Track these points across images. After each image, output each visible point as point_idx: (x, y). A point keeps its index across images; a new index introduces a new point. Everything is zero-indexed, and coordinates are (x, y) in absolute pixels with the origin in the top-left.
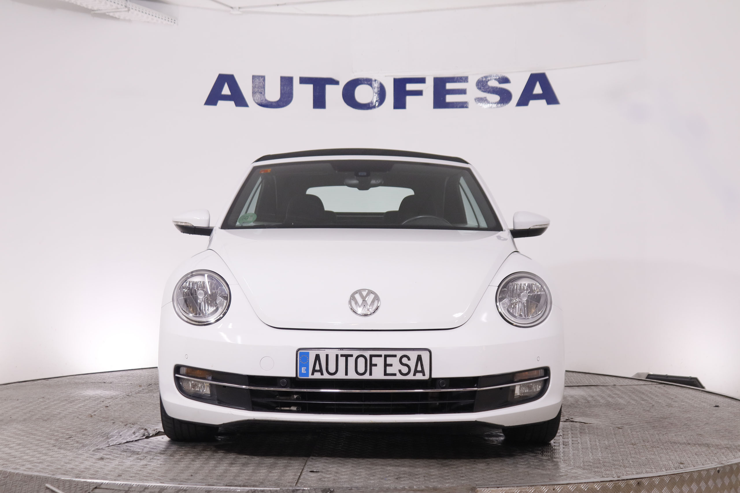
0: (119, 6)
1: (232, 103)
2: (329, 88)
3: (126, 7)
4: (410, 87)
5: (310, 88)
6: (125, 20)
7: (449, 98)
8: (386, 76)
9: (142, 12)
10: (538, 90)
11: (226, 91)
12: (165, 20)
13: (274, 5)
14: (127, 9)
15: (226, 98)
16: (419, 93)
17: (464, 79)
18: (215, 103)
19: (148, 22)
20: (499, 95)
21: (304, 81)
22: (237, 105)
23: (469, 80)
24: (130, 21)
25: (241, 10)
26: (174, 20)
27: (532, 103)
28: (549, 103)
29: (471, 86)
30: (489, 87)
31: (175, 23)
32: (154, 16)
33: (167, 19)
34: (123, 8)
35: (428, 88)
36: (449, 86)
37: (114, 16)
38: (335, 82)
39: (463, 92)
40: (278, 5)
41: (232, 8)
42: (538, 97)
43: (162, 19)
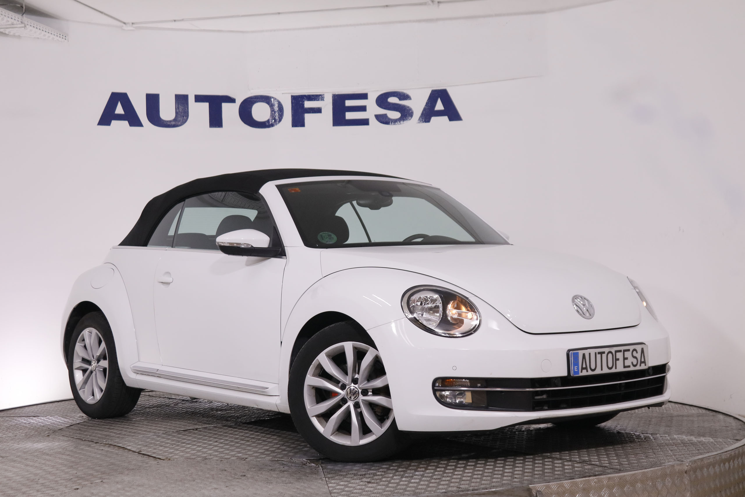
0: (15, 22)
1: (126, 123)
2: (225, 106)
3: (22, 22)
4: (308, 104)
5: (205, 106)
6: (14, 36)
7: (349, 116)
8: (283, 94)
9: (37, 28)
10: (439, 106)
11: (119, 110)
12: (57, 36)
13: (171, 21)
14: (23, 25)
15: (119, 117)
16: (318, 110)
17: (364, 96)
18: (108, 124)
19: (38, 38)
20: (399, 112)
21: (199, 99)
22: (131, 124)
23: (369, 96)
24: (19, 37)
25: (134, 25)
26: (65, 36)
27: (433, 119)
28: (451, 119)
29: (371, 103)
30: (390, 103)
31: (65, 39)
32: (47, 32)
33: (59, 35)
34: (20, 24)
35: (327, 105)
36: (349, 103)
37: (4, 32)
38: (231, 100)
39: (363, 109)
40: (175, 21)
41: (124, 23)
42: (440, 113)
43: (54, 35)
